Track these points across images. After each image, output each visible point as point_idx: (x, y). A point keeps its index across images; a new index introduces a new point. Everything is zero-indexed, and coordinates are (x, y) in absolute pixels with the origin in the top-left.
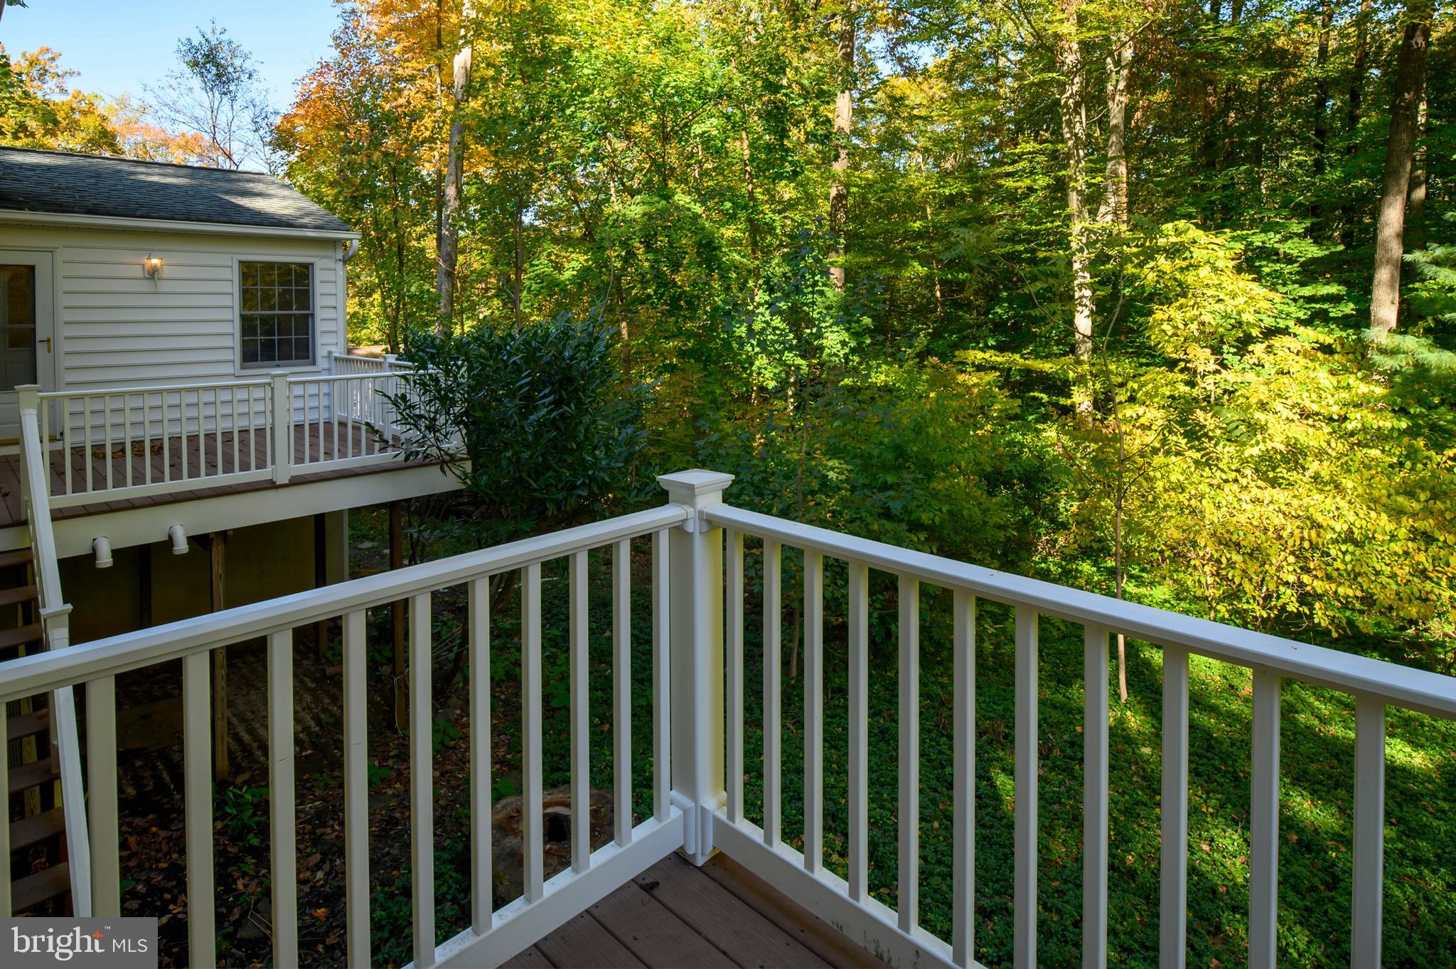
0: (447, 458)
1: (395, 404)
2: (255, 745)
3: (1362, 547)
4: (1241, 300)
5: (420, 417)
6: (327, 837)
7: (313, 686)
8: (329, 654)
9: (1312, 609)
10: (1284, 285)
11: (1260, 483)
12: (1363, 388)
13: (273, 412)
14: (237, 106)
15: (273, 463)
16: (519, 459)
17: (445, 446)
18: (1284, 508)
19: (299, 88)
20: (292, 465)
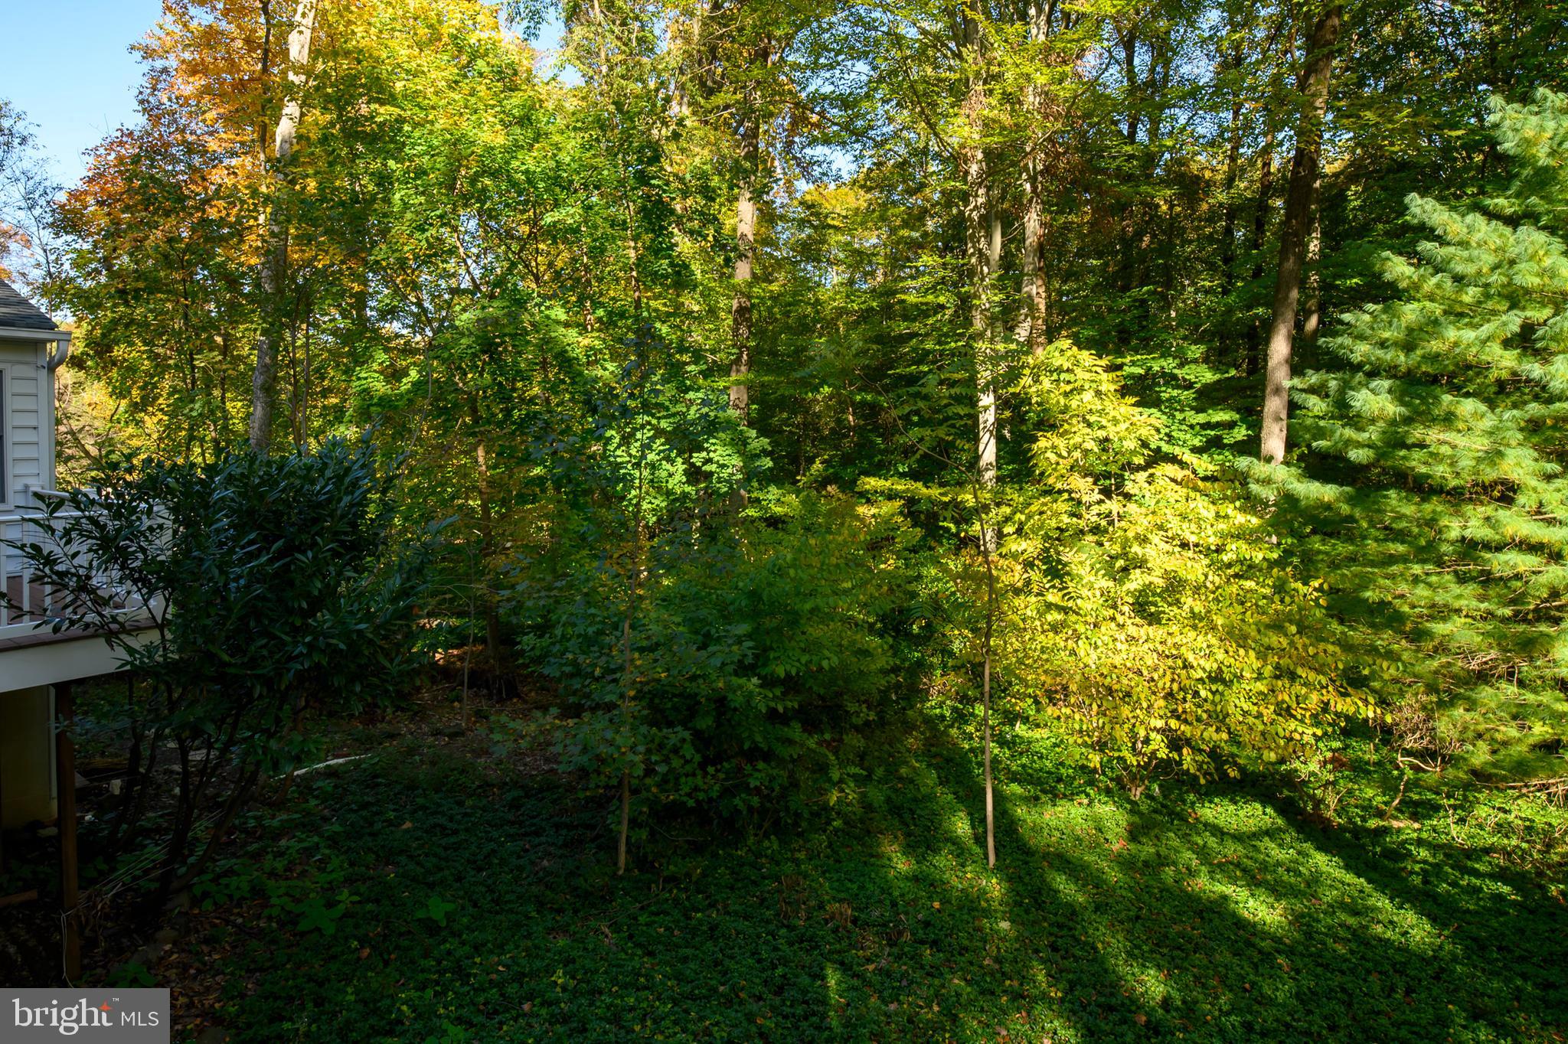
3: (1230, 687)
9: (1180, 755)
10: (1182, 411)
12: (1240, 518)
18: (1160, 648)
19: (92, 160)
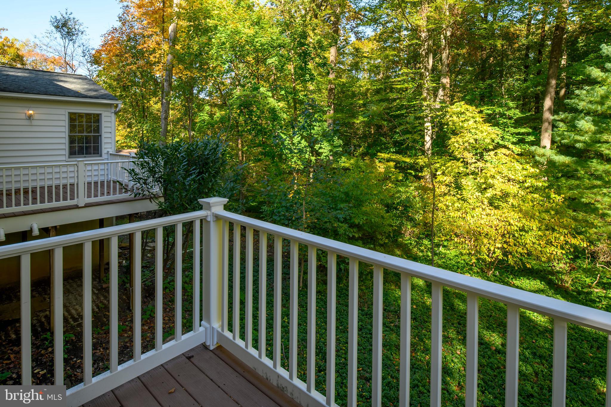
0: (152, 196)
1: (130, 173)
2: (69, 317)
3: (528, 233)
4: (485, 134)
5: (141, 178)
6: (97, 354)
7: (97, 292)
8: (105, 279)
9: (508, 258)
10: (508, 128)
11: (490, 207)
12: (532, 170)
13: (78, 177)
14: (76, 45)
15: (78, 197)
16: (181, 196)
17: (151, 191)
18: (500, 218)
19: (103, 38)
20: (86, 199)
